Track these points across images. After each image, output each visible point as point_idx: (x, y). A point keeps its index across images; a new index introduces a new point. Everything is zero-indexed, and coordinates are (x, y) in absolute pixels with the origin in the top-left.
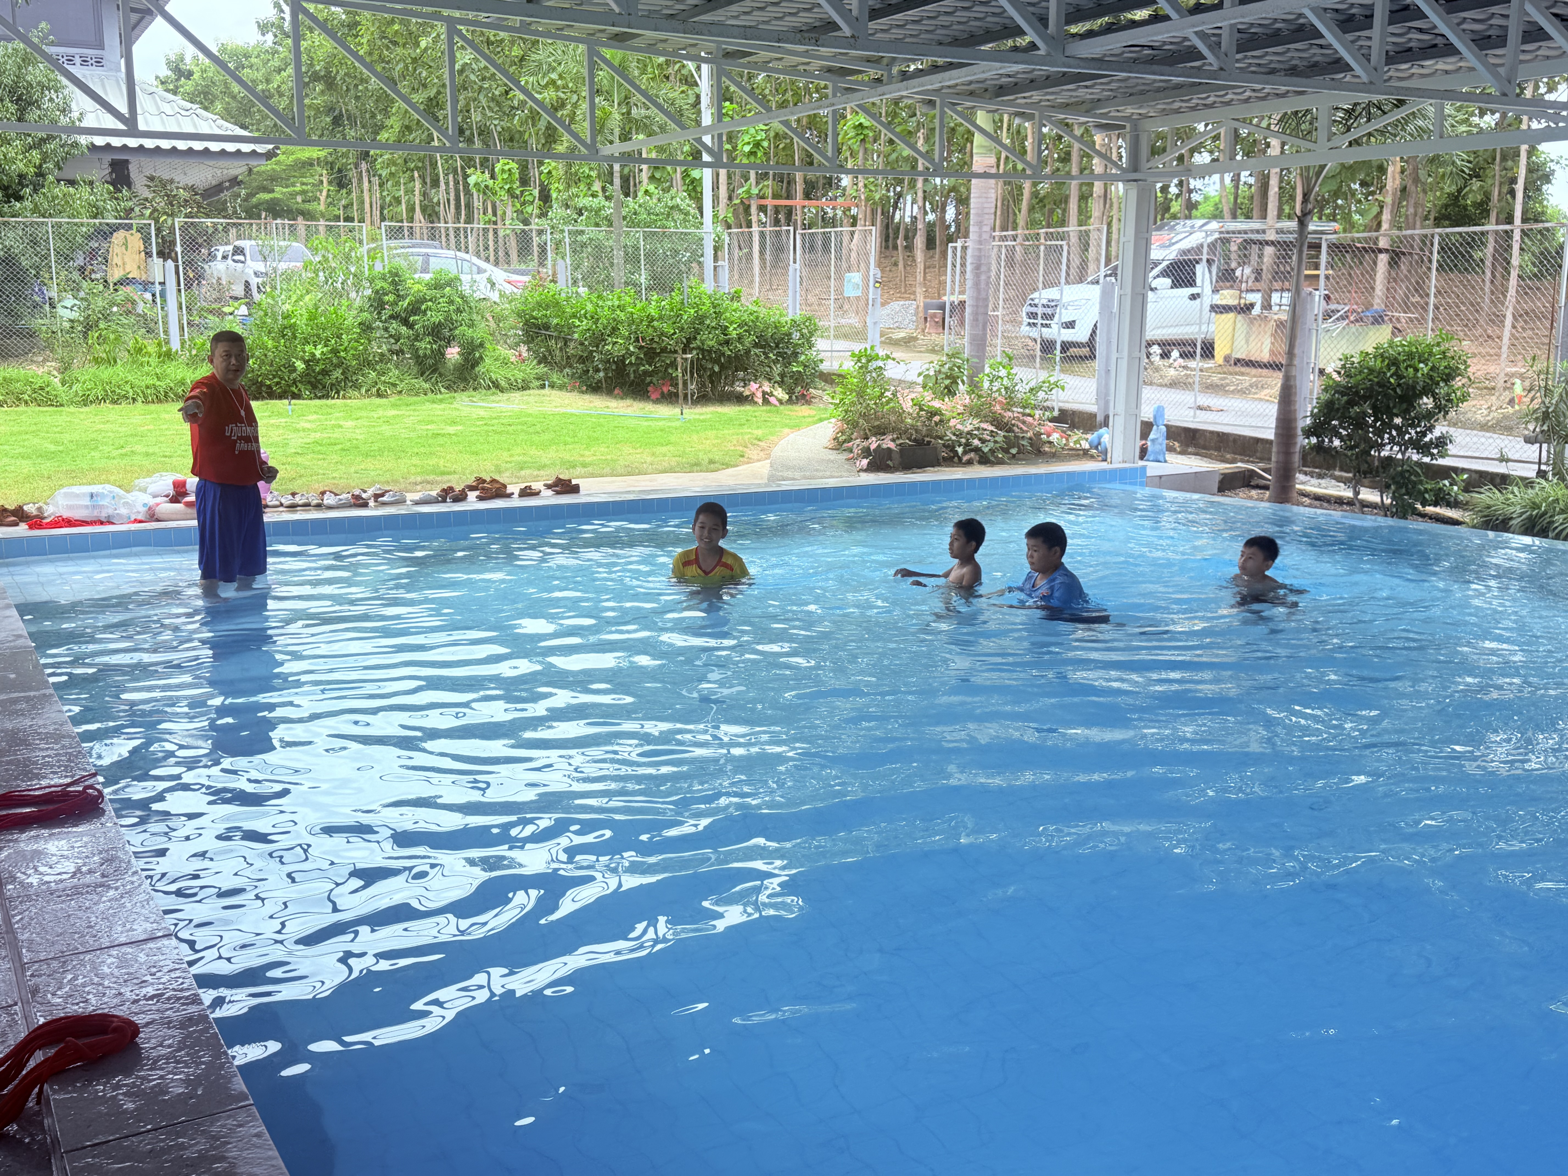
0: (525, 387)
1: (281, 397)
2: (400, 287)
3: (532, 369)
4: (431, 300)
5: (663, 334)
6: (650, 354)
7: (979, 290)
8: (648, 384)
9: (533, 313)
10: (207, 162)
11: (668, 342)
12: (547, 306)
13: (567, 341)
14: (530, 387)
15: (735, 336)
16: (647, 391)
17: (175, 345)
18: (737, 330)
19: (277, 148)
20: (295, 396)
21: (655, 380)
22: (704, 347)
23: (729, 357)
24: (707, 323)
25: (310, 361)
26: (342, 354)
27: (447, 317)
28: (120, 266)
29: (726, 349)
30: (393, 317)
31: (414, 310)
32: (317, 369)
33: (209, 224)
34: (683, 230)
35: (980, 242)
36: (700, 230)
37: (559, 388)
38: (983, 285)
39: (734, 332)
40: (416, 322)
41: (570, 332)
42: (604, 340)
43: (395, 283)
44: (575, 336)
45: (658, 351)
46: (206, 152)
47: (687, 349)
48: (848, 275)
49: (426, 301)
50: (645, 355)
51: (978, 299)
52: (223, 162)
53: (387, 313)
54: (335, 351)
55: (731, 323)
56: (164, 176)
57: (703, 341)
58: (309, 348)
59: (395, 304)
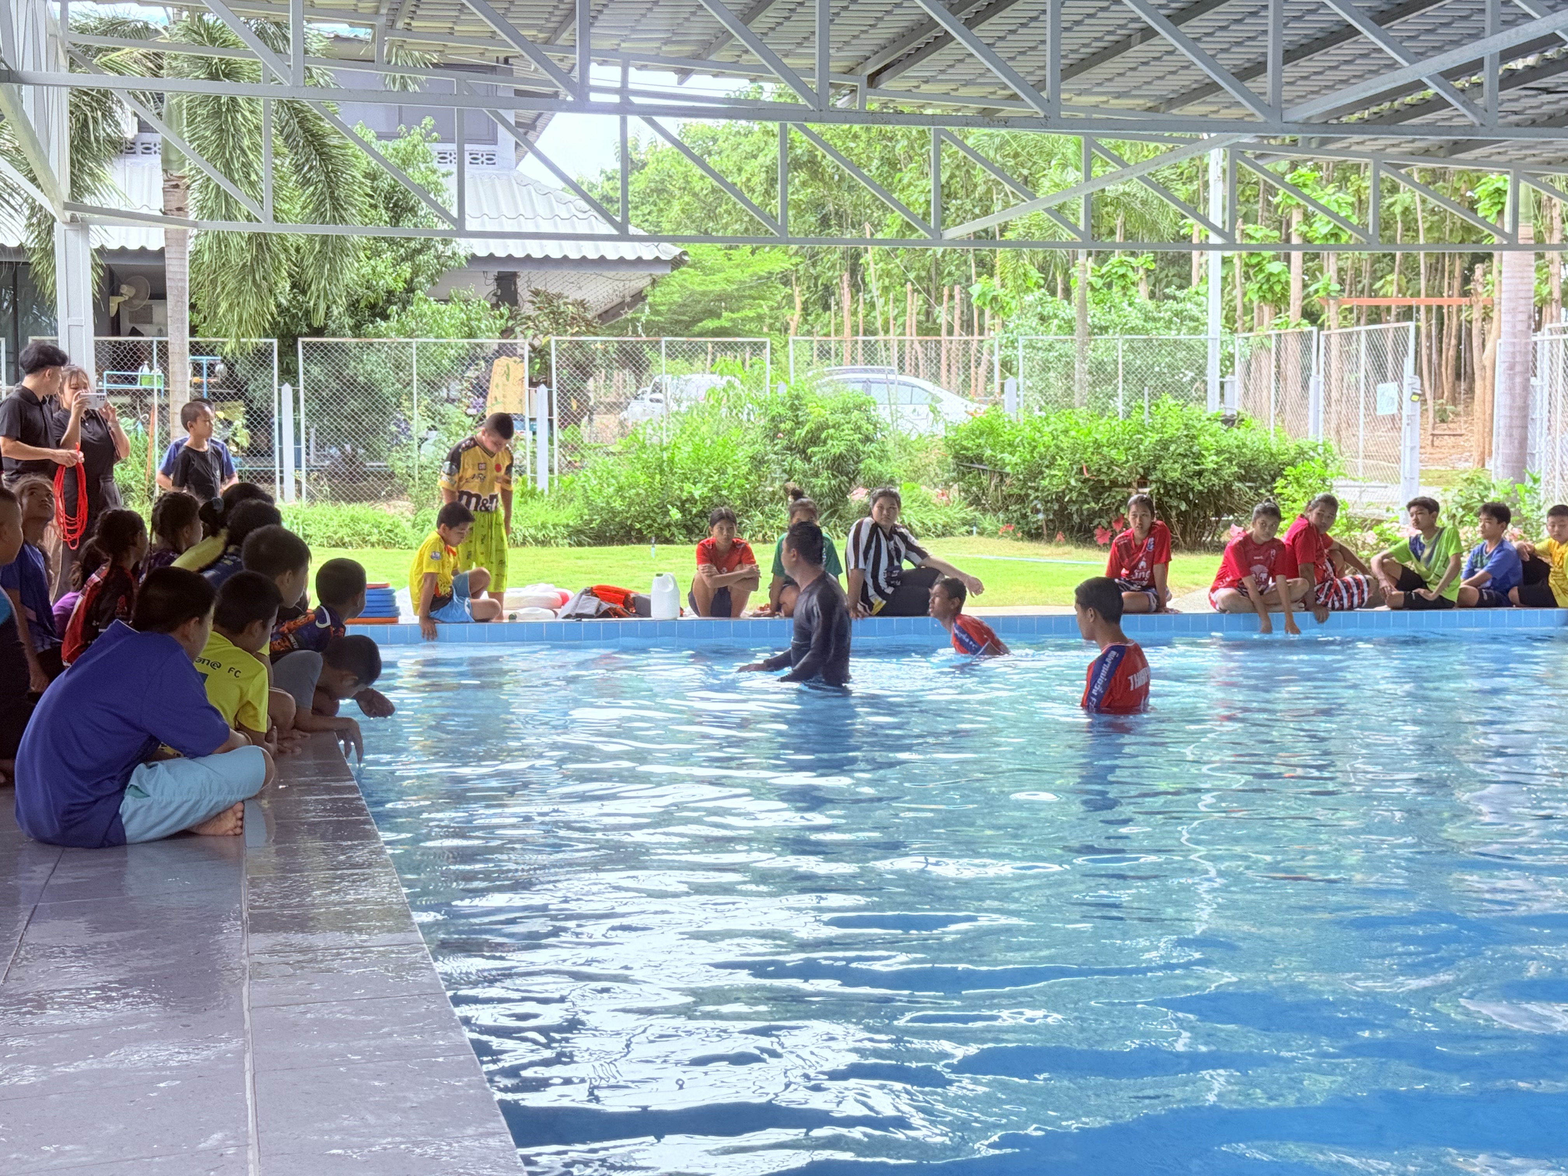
0: (946, 534)
2: (800, 413)
3: (959, 512)
4: (833, 427)
5: (1112, 462)
7: (1513, 397)
8: (1096, 527)
9: (965, 443)
10: (606, 273)
11: (1121, 473)
12: (982, 433)
13: (1002, 476)
14: (952, 534)
15: (1211, 466)
16: (1093, 535)
17: (542, 484)
18: (1215, 458)
19: (685, 253)
20: (668, 541)
21: (1104, 522)
22: (1167, 480)
23: (1201, 492)
24: (1172, 448)
25: (687, 500)
26: (724, 493)
27: (852, 448)
28: (500, 399)
29: (1196, 482)
30: (789, 449)
31: (814, 439)
32: (694, 511)
33: (598, 345)
34: (1182, 337)
35: (1514, 335)
36: (1202, 337)
37: (992, 535)
38: (1518, 390)
39: (1210, 461)
40: (814, 454)
41: (1005, 465)
42: (1041, 473)
43: (794, 408)
44: (1008, 469)
45: (1107, 484)
46: (602, 261)
47: (1143, 482)
48: (1381, 386)
49: (828, 427)
50: (1091, 490)
51: (1511, 408)
52: (623, 273)
53: (781, 443)
54: (716, 489)
55: (1207, 449)
56: (553, 290)
57: (1164, 473)
58: (688, 486)
59: (792, 432)
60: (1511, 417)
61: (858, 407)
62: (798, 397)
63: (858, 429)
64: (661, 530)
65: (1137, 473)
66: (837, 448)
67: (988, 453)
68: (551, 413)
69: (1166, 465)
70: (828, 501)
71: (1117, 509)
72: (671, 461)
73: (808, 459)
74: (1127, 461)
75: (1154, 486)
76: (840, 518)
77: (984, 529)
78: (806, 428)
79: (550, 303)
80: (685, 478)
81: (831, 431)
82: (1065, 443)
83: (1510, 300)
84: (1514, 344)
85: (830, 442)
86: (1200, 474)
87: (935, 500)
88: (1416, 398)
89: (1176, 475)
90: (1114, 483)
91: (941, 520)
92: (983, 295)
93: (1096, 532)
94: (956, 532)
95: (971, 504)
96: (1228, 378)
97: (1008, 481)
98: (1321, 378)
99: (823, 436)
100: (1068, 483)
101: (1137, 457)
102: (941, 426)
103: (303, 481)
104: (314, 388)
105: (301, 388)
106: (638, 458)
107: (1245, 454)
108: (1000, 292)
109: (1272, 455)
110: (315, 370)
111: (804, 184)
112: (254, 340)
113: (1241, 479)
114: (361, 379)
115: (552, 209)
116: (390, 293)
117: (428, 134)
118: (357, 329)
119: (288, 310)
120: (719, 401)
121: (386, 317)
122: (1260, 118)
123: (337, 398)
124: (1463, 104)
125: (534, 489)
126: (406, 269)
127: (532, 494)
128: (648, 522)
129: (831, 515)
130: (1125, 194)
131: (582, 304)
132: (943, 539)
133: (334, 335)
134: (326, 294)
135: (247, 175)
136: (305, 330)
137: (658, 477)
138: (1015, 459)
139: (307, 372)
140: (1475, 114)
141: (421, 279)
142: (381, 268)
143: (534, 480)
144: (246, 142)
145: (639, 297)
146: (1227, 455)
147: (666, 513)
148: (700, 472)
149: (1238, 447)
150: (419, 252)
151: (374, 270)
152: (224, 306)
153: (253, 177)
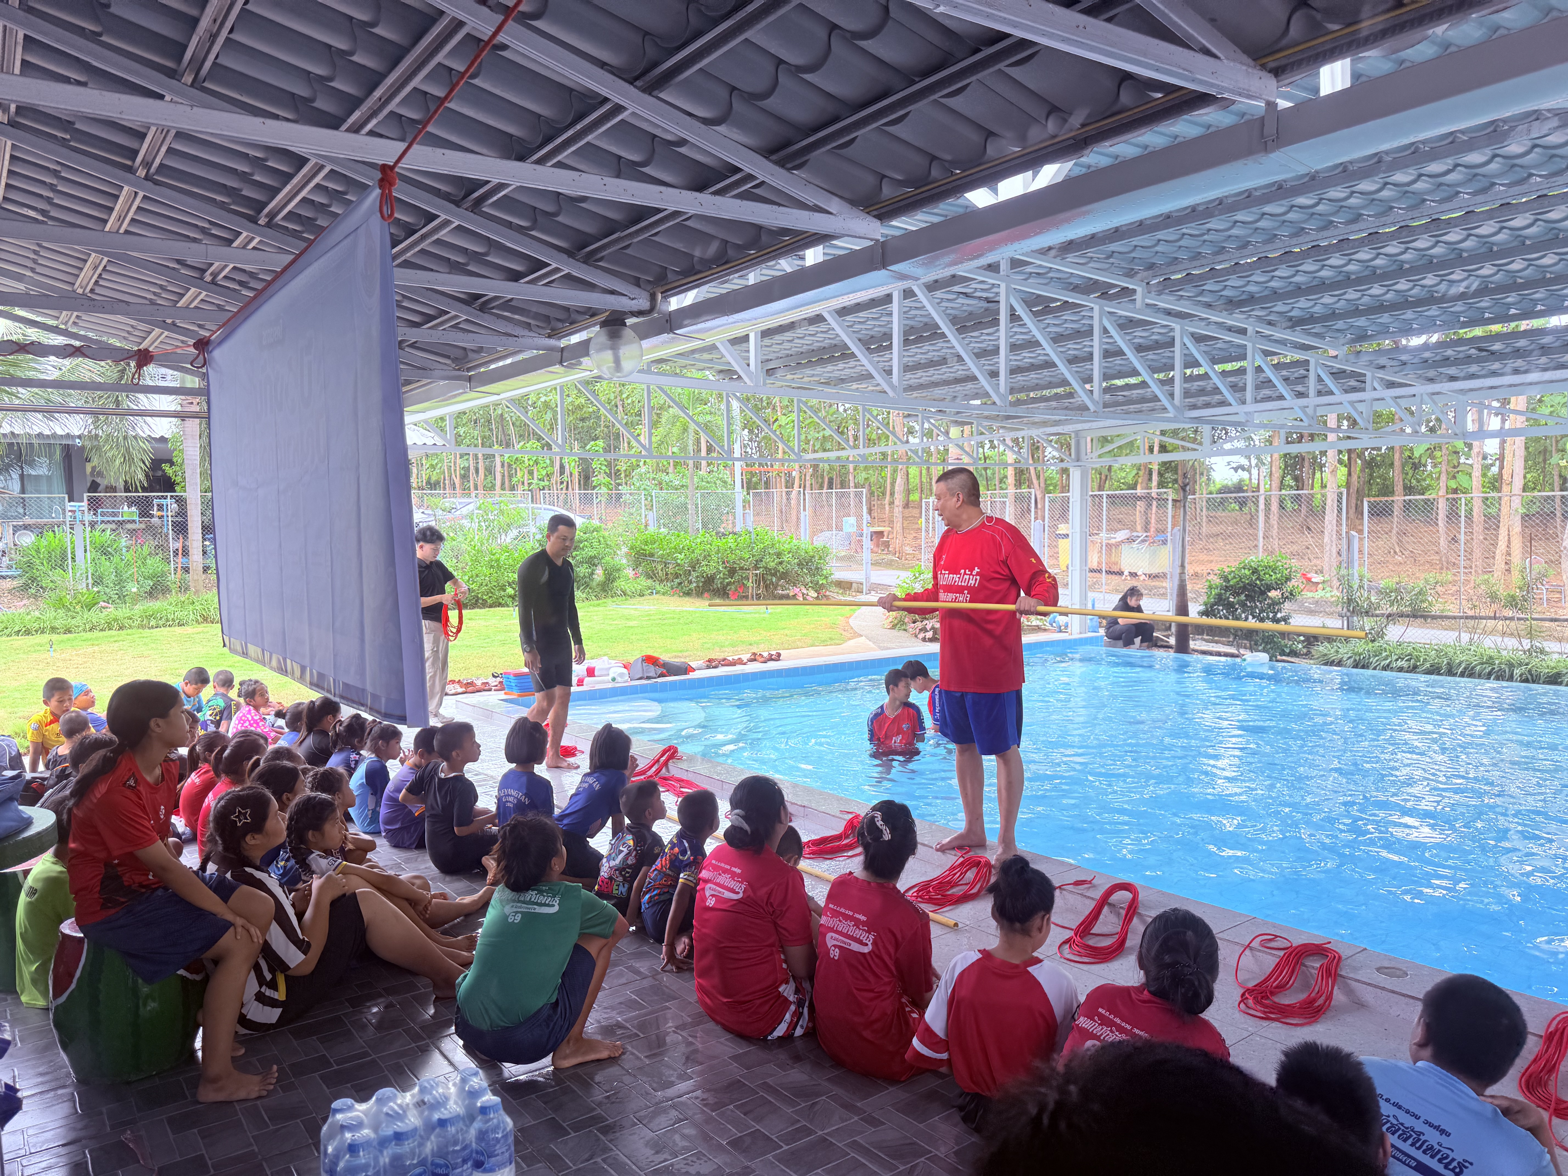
0: (642, 595)
1: (491, 606)
3: (644, 582)
5: (741, 558)
6: (732, 572)
8: (731, 592)
9: (641, 547)
11: (745, 564)
12: (653, 542)
15: (786, 559)
16: (730, 596)
18: (787, 555)
21: (733, 588)
22: (767, 566)
24: (768, 551)
29: (779, 567)
34: (723, 491)
36: (731, 491)
37: (664, 594)
42: (698, 563)
44: (678, 561)
45: (738, 569)
47: (756, 567)
48: (846, 519)
50: (728, 572)
55: (783, 551)
57: (765, 563)
65: (754, 563)
67: (661, 552)
69: (767, 559)
71: (741, 581)
74: (748, 558)
75: (760, 570)
77: (660, 591)
82: (710, 549)
86: (781, 563)
87: (632, 576)
89: (771, 564)
90: (742, 568)
91: (638, 587)
94: (645, 593)
95: (648, 578)
96: (746, 512)
97: (670, 566)
98: (807, 514)
100: (717, 569)
101: (752, 555)
107: (799, 553)
146: (790, 553)
149: (794, 549)
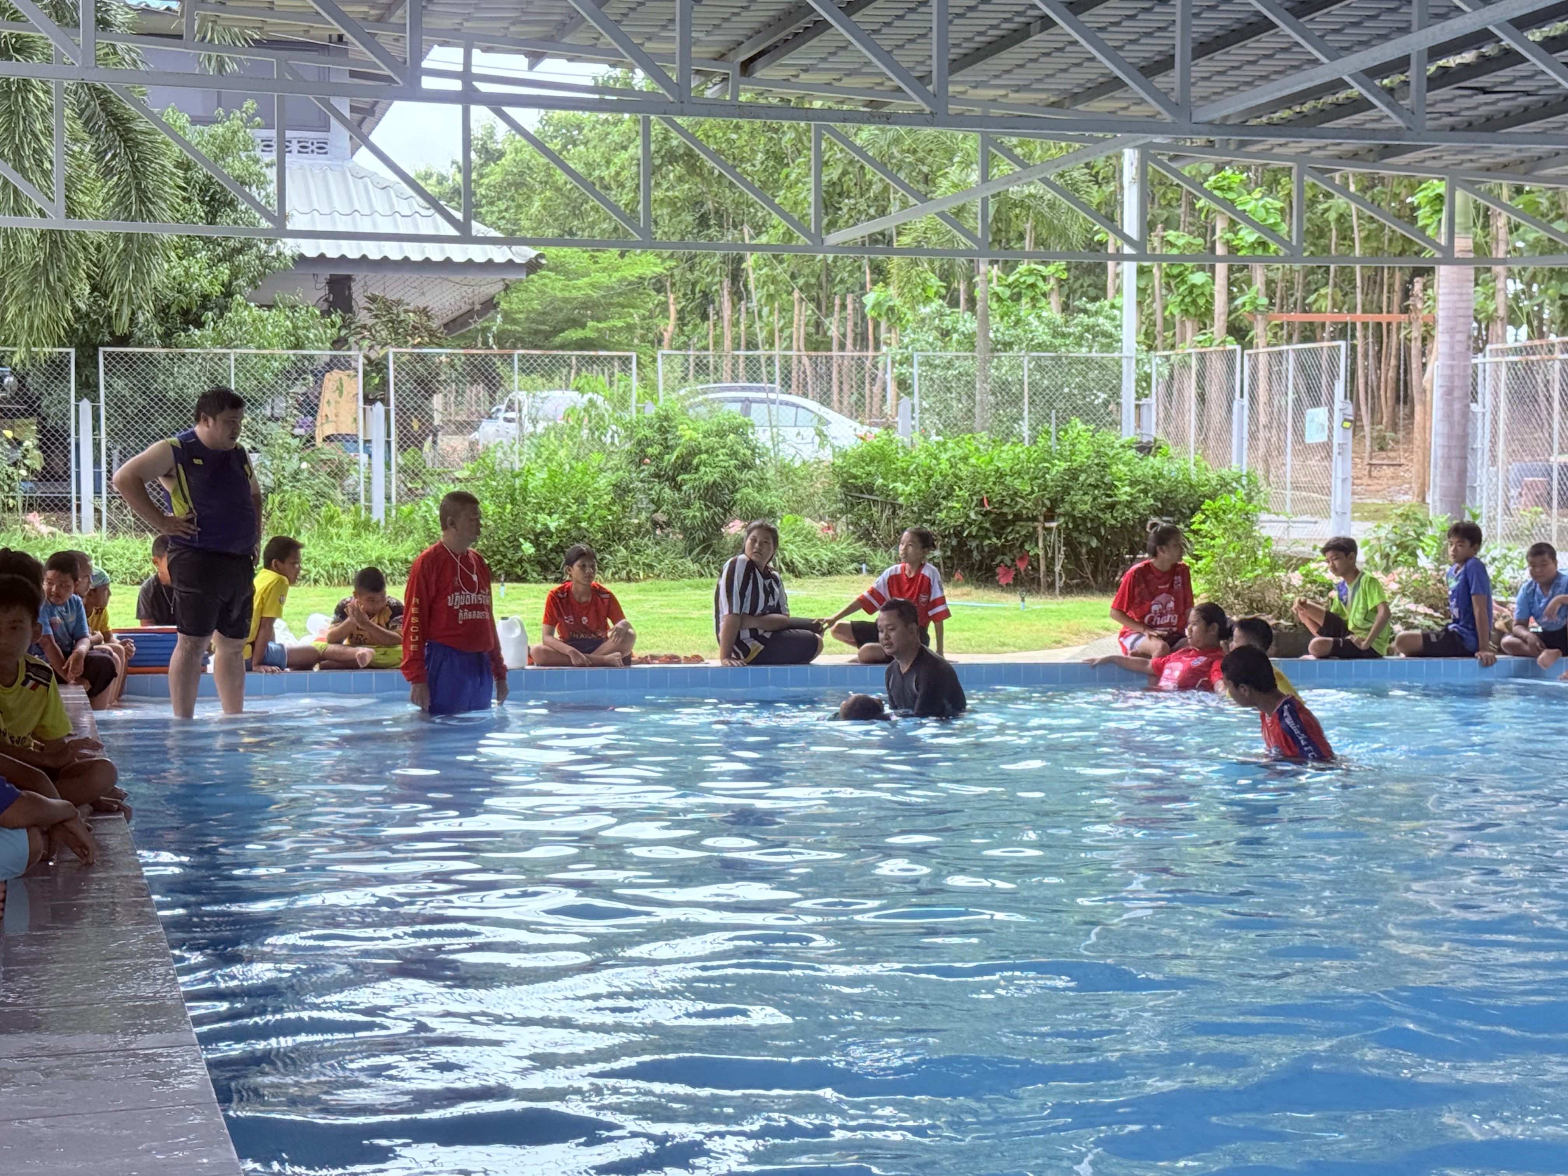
0: (832, 572)
2: (670, 436)
3: (846, 547)
4: (707, 452)
5: (1016, 494)
6: (999, 523)
7: (1451, 424)
8: (998, 565)
9: (853, 471)
10: (451, 278)
11: (1024, 505)
12: (872, 460)
13: (895, 507)
14: (839, 573)
15: (1125, 498)
16: (995, 574)
17: (378, 515)
18: (1128, 489)
19: (541, 256)
20: (521, 579)
21: (1007, 560)
22: (1076, 513)
23: (1112, 527)
24: (1081, 479)
25: (541, 534)
26: (584, 524)
27: (727, 474)
28: (332, 417)
29: (1108, 516)
30: (657, 476)
31: (685, 465)
32: (550, 545)
33: (443, 358)
34: (1094, 354)
35: (1452, 357)
36: (1116, 355)
38: (1457, 417)
39: (1124, 493)
40: (685, 482)
41: (897, 495)
42: (938, 504)
43: (663, 430)
44: (901, 500)
45: (1010, 517)
46: (448, 263)
47: (1050, 516)
48: (1311, 412)
49: (701, 452)
50: (992, 524)
51: (1449, 437)
52: (471, 277)
53: (649, 469)
54: (575, 521)
55: (1120, 480)
56: (392, 296)
57: (1073, 504)
58: (542, 517)
59: (660, 457)
60: (1449, 447)
61: (735, 430)
62: (667, 418)
63: (734, 454)
64: (512, 566)
65: (1044, 505)
66: (710, 475)
67: (880, 481)
68: (389, 435)
69: (1075, 496)
70: (701, 535)
71: (1022, 546)
72: (524, 489)
73: (678, 487)
74: (1032, 492)
75: (1062, 520)
76: (714, 553)
77: (875, 567)
78: (675, 454)
79: (389, 310)
80: (540, 509)
81: (704, 456)
82: (964, 471)
83: (1448, 318)
84: (1452, 367)
85: (702, 469)
86: (1112, 507)
87: (820, 534)
88: (1347, 424)
89: (1086, 508)
90: (1018, 517)
91: (826, 555)
92: (878, 305)
93: (998, 570)
94: (844, 570)
95: (859, 539)
96: (1144, 401)
97: (901, 513)
98: (1246, 401)
99: (695, 462)
100: (968, 516)
101: (1044, 488)
102: (828, 451)
103: (104, 509)
104: (117, 404)
105: (102, 404)
106: (486, 485)
107: (1162, 486)
108: (897, 302)
109: (1191, 486)
110: (119, 384)
111: (680, 179)
112: (47, 350)
113: (1158, 513)
114: (171, 393)
115: (392, 205)
116: (205, 297)
117: (250, 119)
118: (167, 338)
119: (87, 315)
120: (579, 420)
121: (200, 325)
122: (1167, 117)
123: (144, 415)
124: (1388, 105)
125: (369, 520)
126: (224, 271)
127: (366, 526)
128: (498, 557)
129: (704, 551)
130: (1030, 195)
131: (425, 312)
132: (829, 578)
133: (140, 344)
134: (130, 299)
135: (39, 163)
136: (107, 338)
137: (509, 506)
138: (908, 489)
139: (108, 386)
140: (1400, 116)
141: (241, 282)
142: (195, 269)
143: (369, 509)
144: (38, 126)
145: (490, 305)
146: (1142, 486)
147: (518, 547)
148: (557, 502)
149: (1154, 477)
150: (240, 251)
151: (187, 270)
152: (12, 310)
153: (47, 165)
